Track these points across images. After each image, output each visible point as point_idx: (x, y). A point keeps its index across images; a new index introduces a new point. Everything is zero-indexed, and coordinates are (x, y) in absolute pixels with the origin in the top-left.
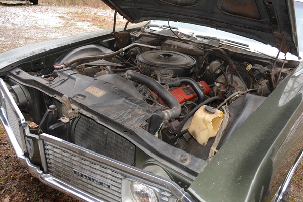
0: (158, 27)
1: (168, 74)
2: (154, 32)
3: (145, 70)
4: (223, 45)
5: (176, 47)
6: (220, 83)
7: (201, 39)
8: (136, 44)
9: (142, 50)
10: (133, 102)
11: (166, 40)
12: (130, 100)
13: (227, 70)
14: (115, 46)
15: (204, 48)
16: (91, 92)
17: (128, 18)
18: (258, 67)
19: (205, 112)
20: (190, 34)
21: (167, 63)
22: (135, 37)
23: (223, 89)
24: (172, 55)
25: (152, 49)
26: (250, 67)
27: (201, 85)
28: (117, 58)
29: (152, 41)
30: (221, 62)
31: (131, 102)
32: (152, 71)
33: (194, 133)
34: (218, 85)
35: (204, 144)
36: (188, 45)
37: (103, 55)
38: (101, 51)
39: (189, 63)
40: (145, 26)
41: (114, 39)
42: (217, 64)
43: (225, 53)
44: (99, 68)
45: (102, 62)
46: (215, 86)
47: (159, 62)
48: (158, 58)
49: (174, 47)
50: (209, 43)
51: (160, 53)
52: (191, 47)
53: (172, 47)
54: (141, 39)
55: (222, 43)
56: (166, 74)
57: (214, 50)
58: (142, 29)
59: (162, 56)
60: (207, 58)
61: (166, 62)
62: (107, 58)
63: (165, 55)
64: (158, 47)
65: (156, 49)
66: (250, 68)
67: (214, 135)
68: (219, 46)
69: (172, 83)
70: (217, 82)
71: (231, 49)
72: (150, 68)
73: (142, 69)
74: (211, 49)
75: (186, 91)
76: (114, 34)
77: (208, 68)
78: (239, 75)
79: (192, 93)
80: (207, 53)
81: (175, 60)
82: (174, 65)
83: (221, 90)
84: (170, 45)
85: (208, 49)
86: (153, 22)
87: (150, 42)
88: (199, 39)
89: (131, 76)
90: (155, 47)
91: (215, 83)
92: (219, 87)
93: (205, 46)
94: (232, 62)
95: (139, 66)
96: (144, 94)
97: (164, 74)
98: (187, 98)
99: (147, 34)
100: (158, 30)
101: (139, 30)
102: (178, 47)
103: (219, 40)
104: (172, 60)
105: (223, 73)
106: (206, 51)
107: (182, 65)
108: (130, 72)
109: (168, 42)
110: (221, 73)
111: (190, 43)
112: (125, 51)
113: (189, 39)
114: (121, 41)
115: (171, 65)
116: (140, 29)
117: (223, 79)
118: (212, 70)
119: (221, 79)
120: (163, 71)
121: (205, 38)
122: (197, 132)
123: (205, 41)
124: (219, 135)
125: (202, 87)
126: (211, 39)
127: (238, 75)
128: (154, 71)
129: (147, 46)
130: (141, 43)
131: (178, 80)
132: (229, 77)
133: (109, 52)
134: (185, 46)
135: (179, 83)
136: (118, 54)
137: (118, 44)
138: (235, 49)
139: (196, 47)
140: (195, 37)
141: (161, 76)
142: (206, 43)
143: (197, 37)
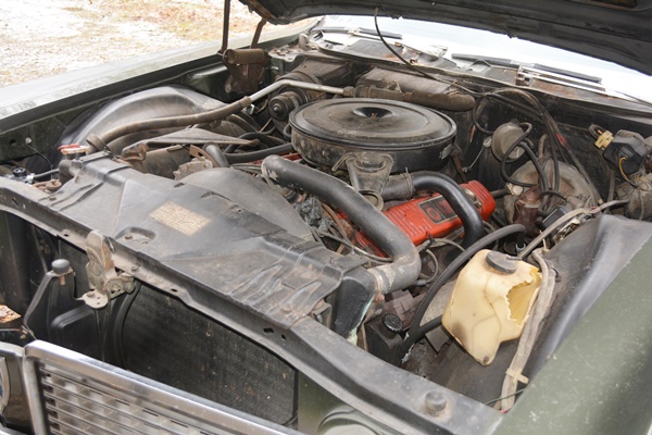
0: (346, 32)
1: (381, 165)
2: (335, 49)
3: (314, 154)
4: (527, 79)
5: (398, 89)
6: (523, 185)
7: (467, 65)
8: (285, 82)
9: (305, 98)
10: (286, 246)
11: (369, 69)
12: (279, 241)
13: (541, 149)
14: (228, 88)
15: (477, 89)
16: (168, 221)
17: (264, 10)
18: (628, 138)
19: (488, 269)
20: (435, 52)
21: (375, 135)
22: (284, 62)
23: (534, 203)
24: (386, 112)
25: (330, 95)
26: (606, 138)
27: (471, 193)
28: (234, 121)
29: (331, 73)
30: (525, 128)
31: (280, 248)
32: (334, 156)
33: (458, 328)
34: (516, 190)
35: (486, 359)
36: (431, 81)
37: (196, 116)
38: (191, 104)
39: (436, 133)
40: (310, 32)
41: (225, 68)
42: (513, 132)
43: (534, 101)
44: (186, 153)
45: (193, 134)
46: (508, 193)
47: (353, 133)
48: (351, 120)
49: (393, 88)
50: (488, 74)
51: (355, 107)
52: (439, 87)
53: (386, 90)
54: (300, 68)
55: (526, 75)
56: (375, 166)
57: (505, 94)
58: (301, 41)
59: (361, 114)
60: (485, 117)
61: (371, 130)
62: (208, 123)
63: (368, 111)
64: (348, 88)
65: (342, 96)
66: (607, 143)
67: (515, 334)
68: (518, 83)
69: (391, 190)
70: (515, 184)
71: (551, 90)
72: (329, 150)
73: (305, 151)
74: (496, 92)
75: (429, 210)
76: (225, 56)
77: (487, 143)
78: (576, 161)
79: (448, 216)
80: (484, 103)
81: (396, 124)
82: (395, 140)
83: (527, 206)
84: (380, 84)
85: (487, 90)
86: (331, 21)
87: (325, 75)
88: (460, 64)
89: (278, 172)
90: (340, 91)
91: (510, 186)
92: (521, 197)
93: (477, 84)
94: (553, 125)
95: (298, 144)
96: (315, 223)
97: (368, 166)
98: (434, 229)
99: (316, 53)
100: (345, 44)
101: (293, 42)
102: (404, 89)
103: (517, 67)
104: (389, 126)
105: (530, 159)
106: (482, 98)
107: (418, 138)
108: (274, 162)
109: (375, 74)
110: (526, 157)
111: (436, 76)
112: (257, 102)
113: (433, 65)
114: (245, 73)
115: (388, 140)
116: (297, 41)
117: (531, 175)
118: (499, 151)
119: (524, 175)
120: (365, 157)
121: (476, 62)
122: (467, 325)
123: (478, 70)
124: (530, 334)
125: (475, 199)
126: (493, 64)
127: (571, 163)
128: (340, 157)
129: (316, 87)
130: (301, 80)
131: (408, 182)
132: (548, 167)
133: (212, 106)
134: (422, 84)
135: (412, 189)
136: (238, 111)
137: (236, 83)
138: (563, 91)
139: (452, 86)
140: (450, 58)
141: (361, 170)
142: (480, 74)
143: (455, 58)
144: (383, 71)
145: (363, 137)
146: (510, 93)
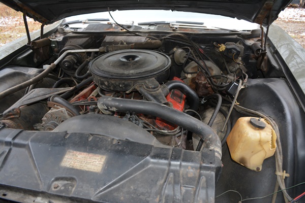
0: (81, 22)
2: (79, 31)
3: (114, 87)
4: (176, 28)
5: (125, 43)
6: (191, 73)
7: (146, 27)
8: (68, 51)
13: (195, 57)
14: (35, 60)
15: (158, 37)
16: (77, 165)
17: (43, 19)
18: (232, 45)
20: (129, 23)
22: (57, 41)
24: (135, 56)
26: (223, 47)
28: (50, 77)
29: (85, 42)
34: (189, 76)
35: (258, 169)
36: (140, 37)
37: (31, 80)
38: (24, 75)
40: (61, 25)
41: (31, 51)
43: (186, 37)
45: (35, 94)
46: (186, 78)
47: (132, 72)
48: (123, 65)
49: (122, 43)
50: (157, 29)
51: (118, 57)
52: (143, 39)
53: (120, 45)
54: (68, 43)
55: (175, 26)
57: (172, 36)
58: (59, 30)
59: (124, 60)
62: (37, 84)
63: (127, 58)
64: (101, 48)
67: (271, 154)
68: (174, 30)
70: (188, 73)
72: (123, 84)
73: (108, 86)
74: (168, 36)
75: (175, 98)
78: (209, 58)
79: (181, 97)
83: (203, 83)
84: (115, 43)
85: (163, 36)
86: (68, 20)
87: (83, 44)
88: (143, 27)
90: (97, 50)
91: (186, 75)
92: (194, 78)
93: (157, 35)
97: (154, 88)
98: (182, 107)
99: (71, 34)
100: (83, 27)
101: (55, 31)
102: (128, 43)
103: (169, 24)
109: (108, 39)
113: (132, 30)
114: (41, 51)
116: (57, 30)
117: (193, 68)
119: (190, 69)
121: (150, 24)
122: (247, 157)
123: (152, 28)
126: (158, 24)
127: (208, 60)
128: (130, 86)
129: (84, 51)
131: (166, 88)
132: (201, 63)
133: (32, 72)
134: (134, 39)
135: (169, 91)
137: (38, 57)
138: (192, 31)
139: (147, 37)
140: (137, 25)
141: (150, 91)
142: (154, 29)
143: (139, 24)
144: (111, 37)
145: (139, 73)
146: (175, 35)
